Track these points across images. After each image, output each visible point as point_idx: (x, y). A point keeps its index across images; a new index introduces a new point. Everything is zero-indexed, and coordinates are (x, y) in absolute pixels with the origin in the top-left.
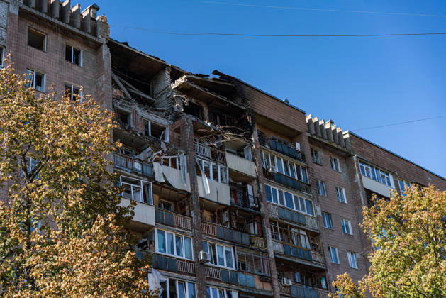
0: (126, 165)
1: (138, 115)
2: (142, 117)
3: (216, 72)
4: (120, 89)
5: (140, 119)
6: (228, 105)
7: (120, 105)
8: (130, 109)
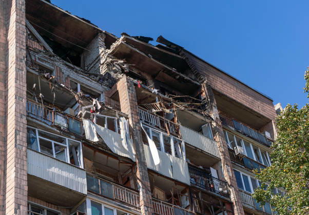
0: (45, 116)
1: (63, 73)
2: (68, 76)
3: (161, 39)
4: (38, 42)
5: (66, 78)
6: (178, 77)
7: (39, 59)
8: (53, 65)
